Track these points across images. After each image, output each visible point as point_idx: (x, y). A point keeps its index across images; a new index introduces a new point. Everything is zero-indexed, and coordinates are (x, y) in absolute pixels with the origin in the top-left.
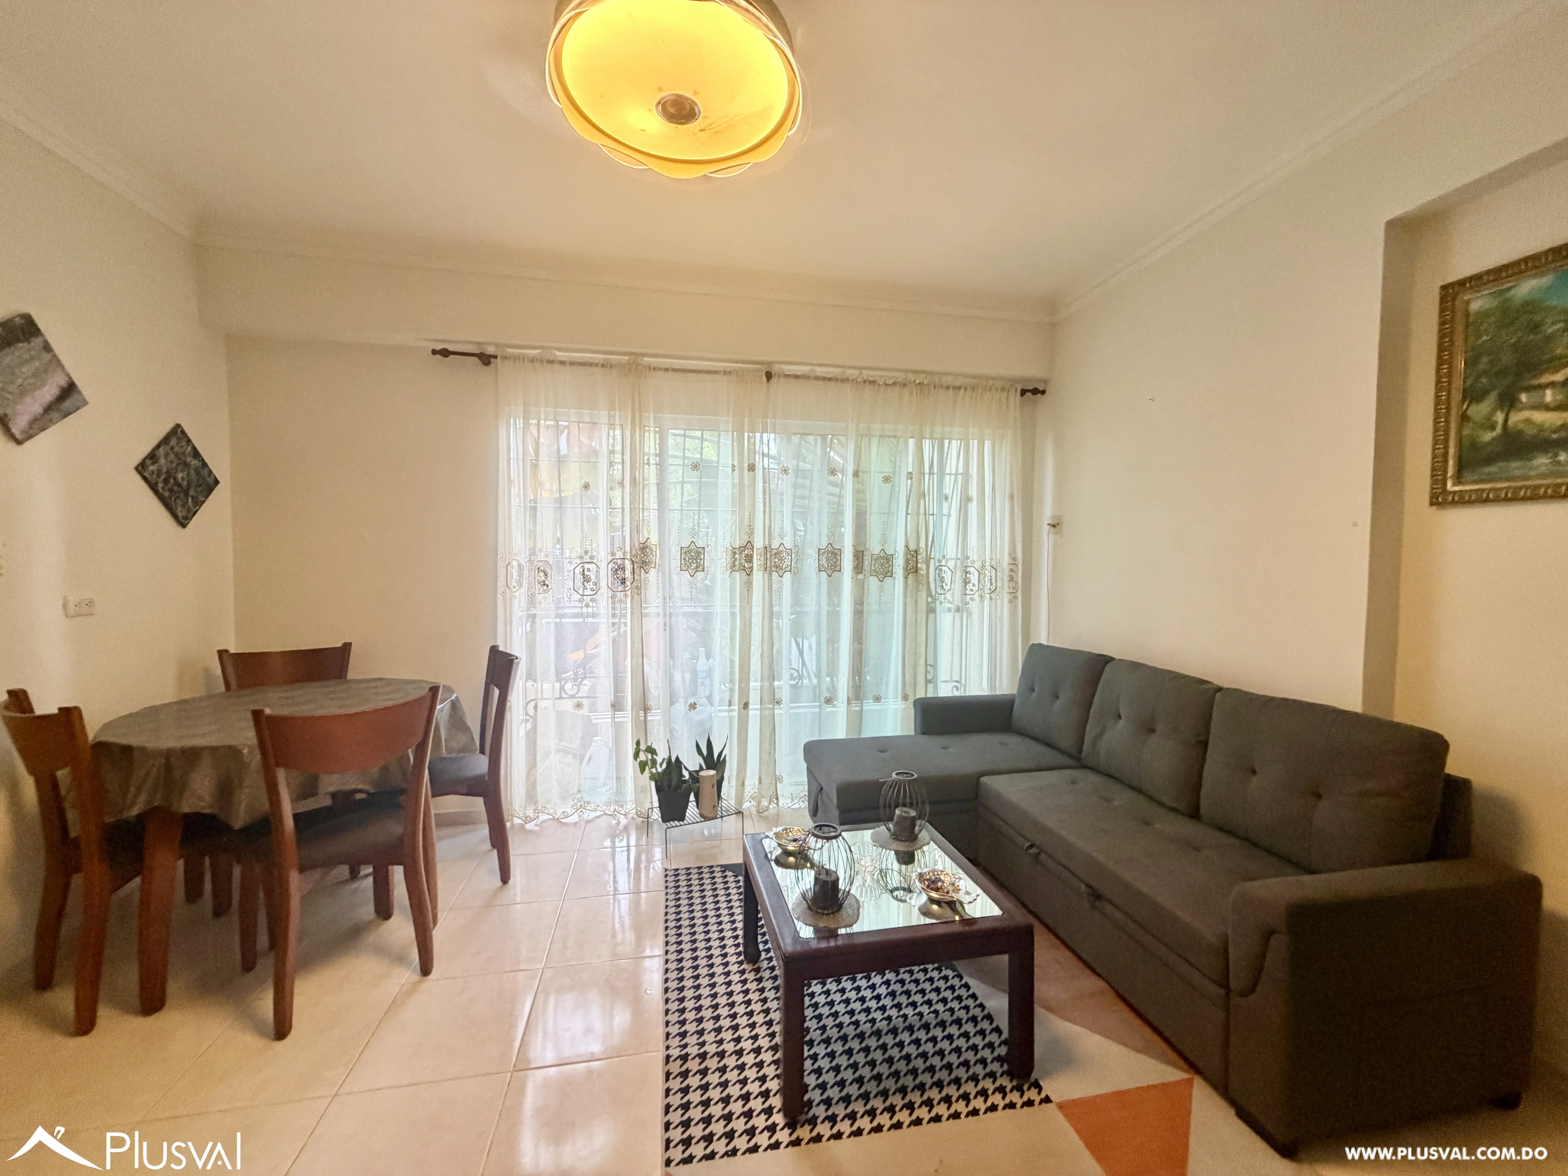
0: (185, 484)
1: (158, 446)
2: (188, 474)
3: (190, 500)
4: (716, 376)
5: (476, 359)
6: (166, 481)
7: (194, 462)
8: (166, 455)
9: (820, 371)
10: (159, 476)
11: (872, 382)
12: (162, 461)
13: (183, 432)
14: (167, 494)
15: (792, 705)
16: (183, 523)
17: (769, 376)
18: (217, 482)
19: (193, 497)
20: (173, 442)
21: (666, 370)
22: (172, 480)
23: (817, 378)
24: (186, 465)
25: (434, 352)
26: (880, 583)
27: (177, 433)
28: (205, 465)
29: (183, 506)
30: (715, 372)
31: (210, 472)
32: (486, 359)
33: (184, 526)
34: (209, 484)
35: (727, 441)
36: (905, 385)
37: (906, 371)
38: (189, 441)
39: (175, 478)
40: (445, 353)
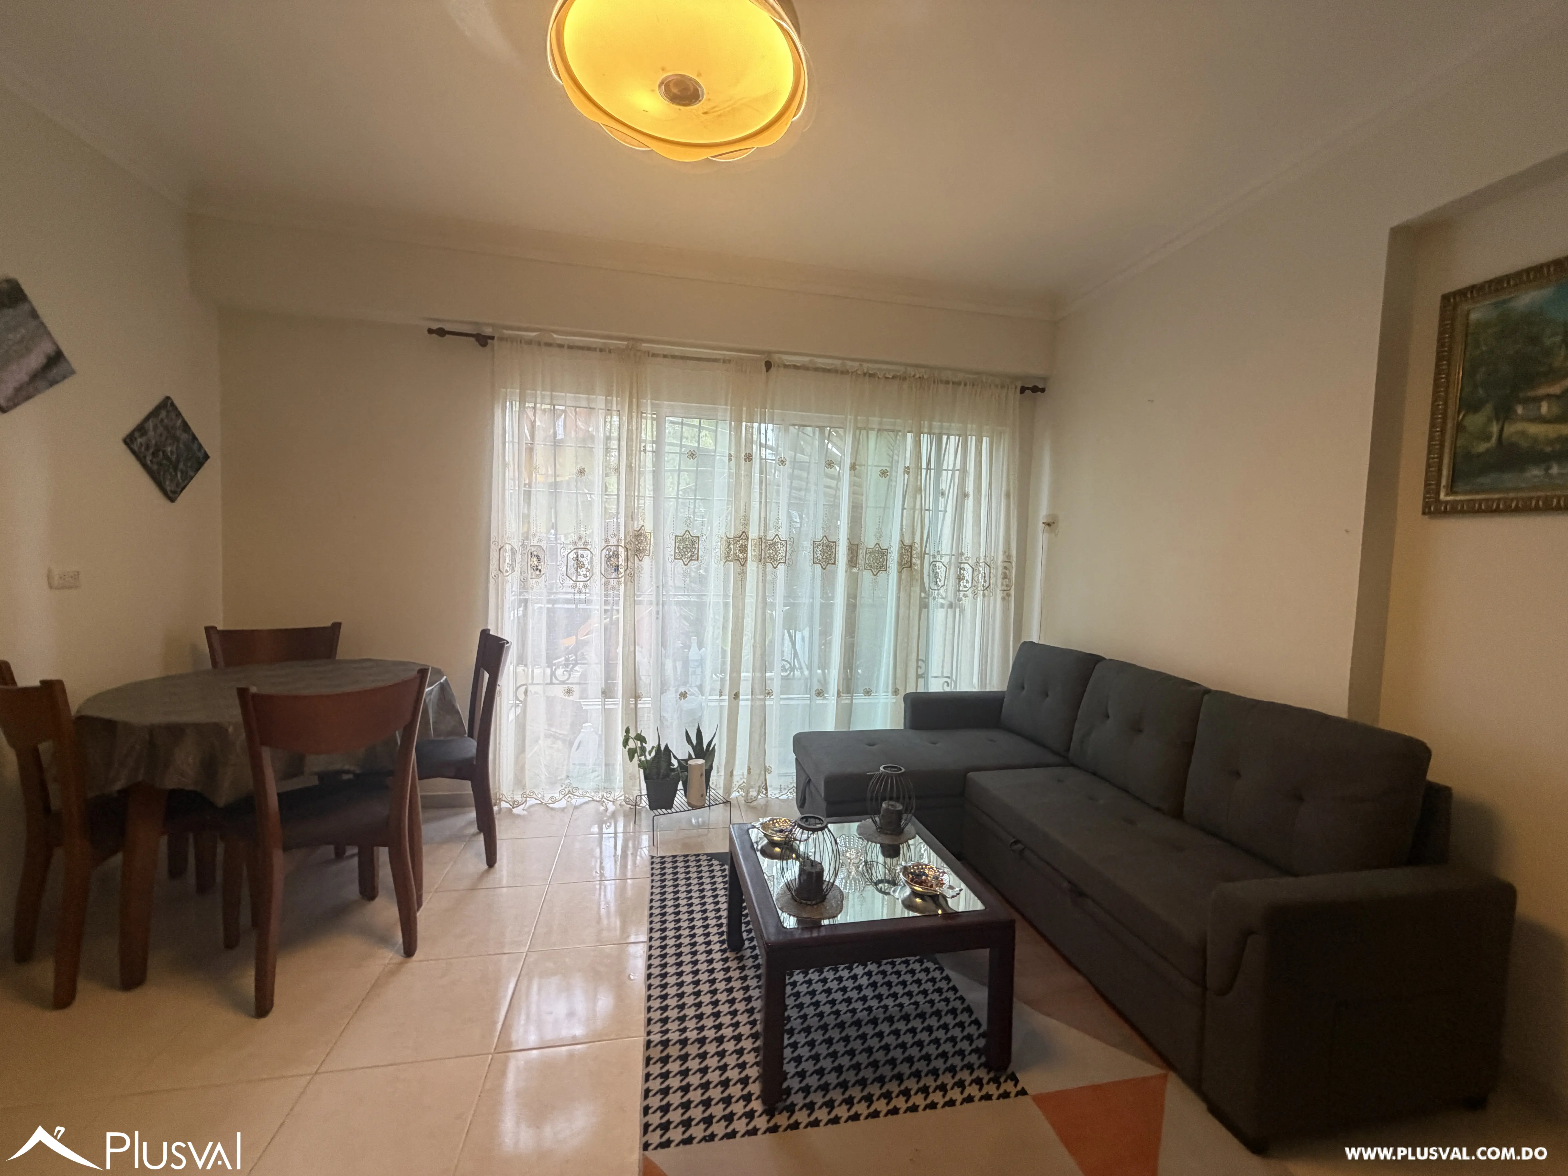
0: (174, 457)
1: (147, 419)
2: (177, 448)
3: (179, 475)
4: (716, 364)
5: (472, 339)
6: (154, 454)
7: (184, 436)
8: (155, 428)
9: (821, 362)
10: (147, 448)
11: (872, 376)
12: (151, 433)
13: (173, 404)
14: (155, 467)
15: (782, 696)
16: (171, 496)
17: (768, 365)
18: (207, 457)
19: (182, 472)
20: (163, 414)
21: (665, 356)
22: (161, 453)
23: (817, 369)
24: (177, 439)
25: (430, 331)
26: (874, 577)
27: (167, 405)
28: (194, 438)
29: (171, 481)
30: (715, 360)
31: (200, 447)
32: (483, 340)
33: (172, 500)
34: (199, 459)
35: (724, 430)
36: (905, 379)
37: (907, 365)
38: (179, 414)
39: (164, 452)
40: (441, 332)
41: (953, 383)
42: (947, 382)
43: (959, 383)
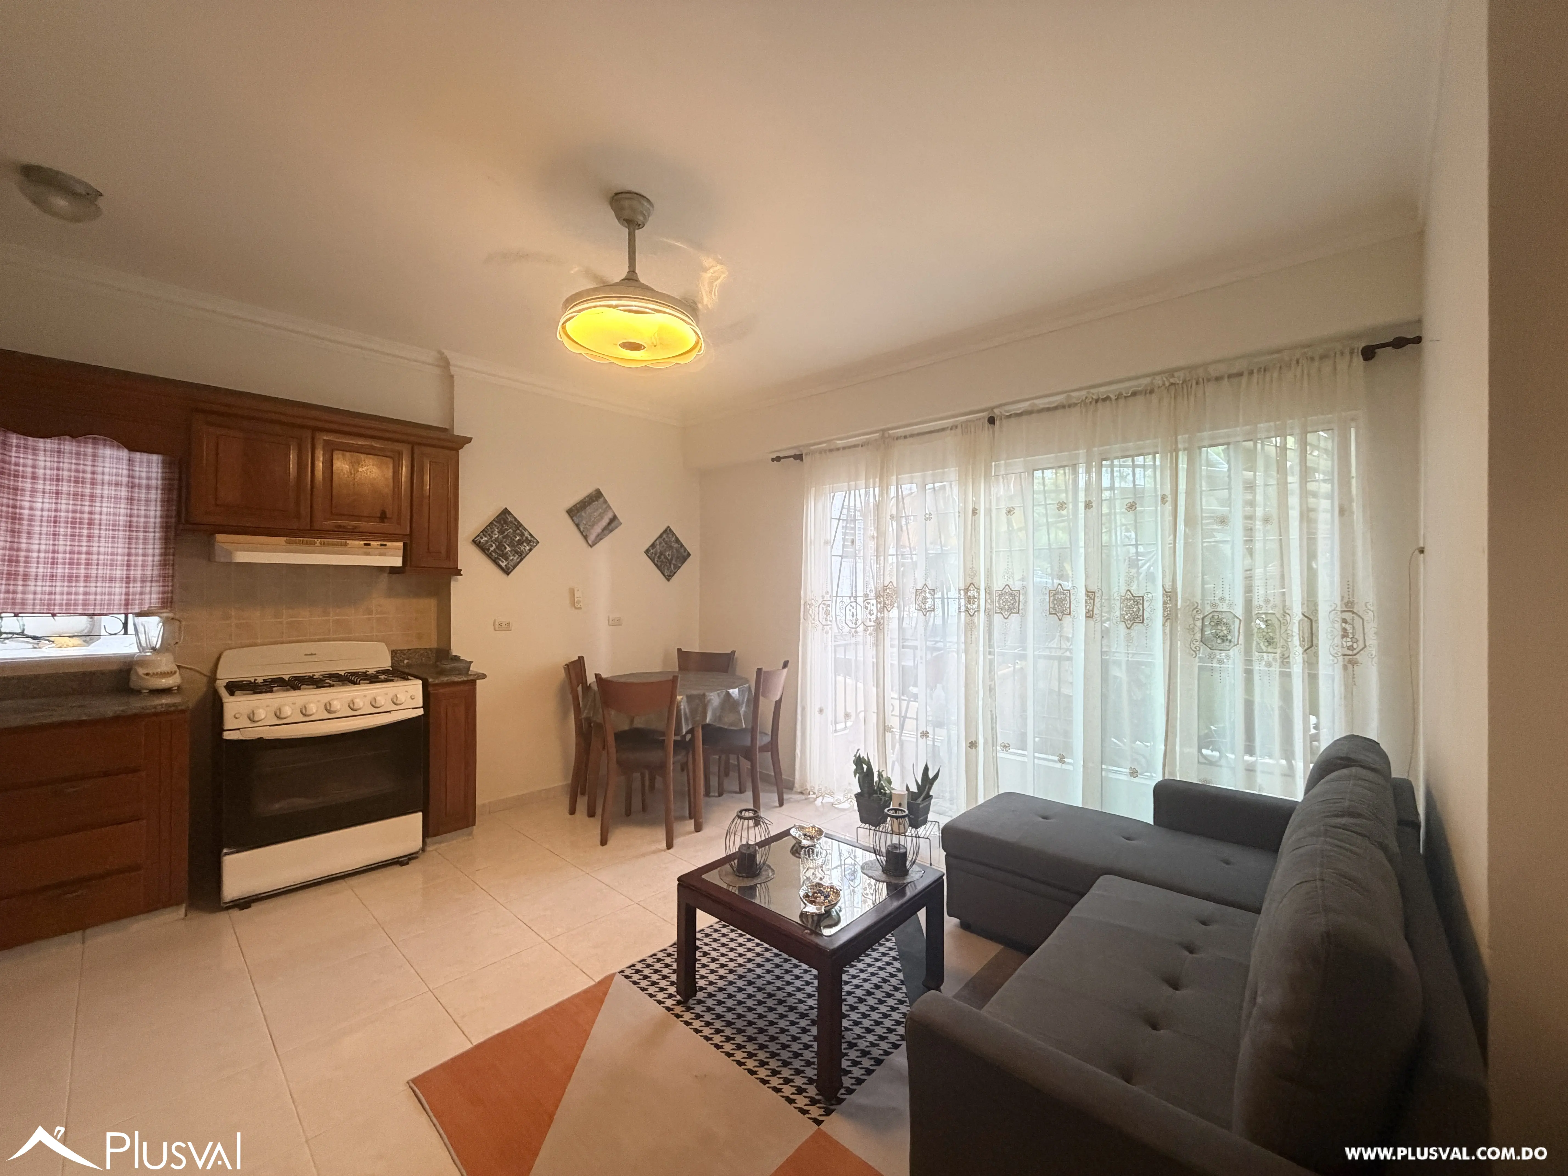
0: (669, 558)
1: (656, 540)
2: (673, 551)
3: (672, 566)
4: (943, 433)
5: (792, 459)
6: (659, 557)
7: (676, 545)
8: (660, 543)
9: (1041, 403)
10: (656, 555)
12: (658, 547)
13: (670, 530)
14: (659, 564)
16: (668, 578)
17: (992, 421)
18: (689, 555)
19: (674, 564)
20: (664, 536)
22: (663, 557)
23: (1040, 411)
24: (671, 547)
25: (773, 460)
27: (668, 531)
28: (682, 546)
29: (668, 569)
30: (943, 429)
31: (685, 550)
32: (799, 457)
33: (668, 580)
34: (684, 556)
35: (955, 491)
36: (1152, 392)
38: (673, 534)
39: (665, 556)
40: (778, 459)
41: (1230, 376)
42: (1218, 379)
43: (1241, 374)
